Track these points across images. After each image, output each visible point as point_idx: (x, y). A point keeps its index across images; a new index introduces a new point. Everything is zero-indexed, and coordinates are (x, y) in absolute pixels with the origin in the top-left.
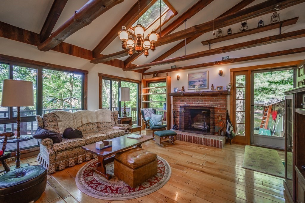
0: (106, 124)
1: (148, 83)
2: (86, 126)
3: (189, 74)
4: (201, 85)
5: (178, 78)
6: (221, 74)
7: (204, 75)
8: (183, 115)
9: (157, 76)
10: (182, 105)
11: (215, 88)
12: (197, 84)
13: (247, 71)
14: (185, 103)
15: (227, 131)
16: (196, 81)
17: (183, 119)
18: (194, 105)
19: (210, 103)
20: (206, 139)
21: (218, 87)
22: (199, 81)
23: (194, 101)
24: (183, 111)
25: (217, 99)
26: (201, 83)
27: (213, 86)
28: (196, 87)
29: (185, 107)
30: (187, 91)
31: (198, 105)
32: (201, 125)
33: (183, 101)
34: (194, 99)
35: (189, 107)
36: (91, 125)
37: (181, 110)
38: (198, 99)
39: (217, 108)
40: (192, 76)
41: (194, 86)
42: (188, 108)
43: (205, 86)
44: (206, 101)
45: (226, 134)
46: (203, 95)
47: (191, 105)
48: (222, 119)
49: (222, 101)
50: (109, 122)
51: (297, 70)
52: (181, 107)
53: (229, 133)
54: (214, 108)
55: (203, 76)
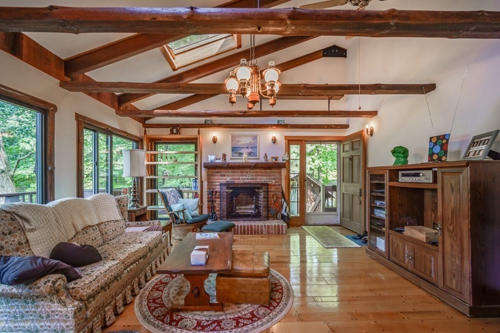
0: (114, 225)
1: (154, 142)
2: (84, 234)
3: (232, 136)
4: (249, 154)
5: (215, 141)
6: (274, 141)
7: (253, 139)
8: (225, 196)
9: (178, 132)
10: (223, 181)
11: (269, 158)
12: (245, 152)
13: (302, 140)
14: (228, 179)
15: (283, 212)
16: (243, 148)
17: (224, 203)
18: (241, 181)
19: (262, 179)
20: (268, 226)
21: (273, 158)
22: (247, 148)
23: (241, 175)
24: (225, 189)
25: (272, 172)
26: (250, 150)
27: (266, 156)
28: (245, 156)
29: (228, 185)
30: (229, 160)
31: (247, 181)
32: (250, 209)
33: (224, 175)
34: (241, 172)
35: (234, 184)
36: (91, 231)
37: (221, 189)
38: (247, 172)
39: (271, 185)
40: (238, 139)
41: (241, 154)
42: (232, 186)
43: (255, 155)
44: (258, 175)
45: (283, 217)
46: (256, 166)
47: (236, 181)
48: (277, 198)
49: (277, 176)
50: (118, 221)
51: (342, 146)
52: (221, 185)
53: (286, 214)
54: (267, 185)
55: (252, 141)
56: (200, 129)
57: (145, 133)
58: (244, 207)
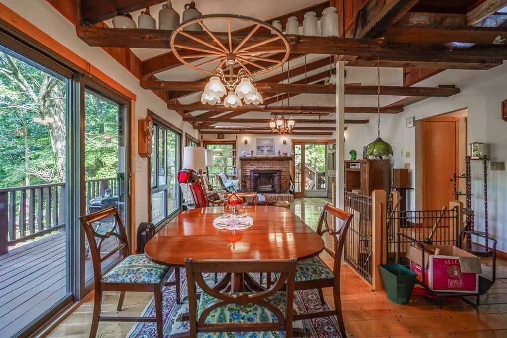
1: (206, 143)
3: (257, 139)
4: (269, 151)
5: (246, 142)
6: (285, 142)
7: (271, 141)
8: (253, 179)
9: (223, 137)
10: (252, 169)
11: (281, 154)
12: (266, 149)
13: (302, 142)
14: (255, 167)
15: (291, 189)
16: (264, 147)
17: (252, 183)
18: (263, 169)
19: (278, 168)
21: (284, 154)
22: (267, 147)
23: (263, 165)
24: (252, 174)
25: (283, 163)
26: (269, 149)
27: (279, 153)
28: (266, 152)
29: (255, 171)
30: (255, 155)
31: (267, 169)
32: (268, 187)
33: (252, 165)
34: (263, 163)
35: (259, 171)
37: (250, 174)
38: (267, 163)
39: (282, 171)
40: (261, 141)
41: (263, 151)
42: (257, 172)
43: (272, 152)
44: (274, 165)
45: (291, 192)
46: (274, 159)
47: (260, 169)
48: (287, 180)
49: (287, 166)
51: (328, 145)
52: (250, 171)
53: (292, 190)
54: (280, 171)
55: (270, 143)
56: (238, 135)
57: (202, 138)
58: (264, 186)
